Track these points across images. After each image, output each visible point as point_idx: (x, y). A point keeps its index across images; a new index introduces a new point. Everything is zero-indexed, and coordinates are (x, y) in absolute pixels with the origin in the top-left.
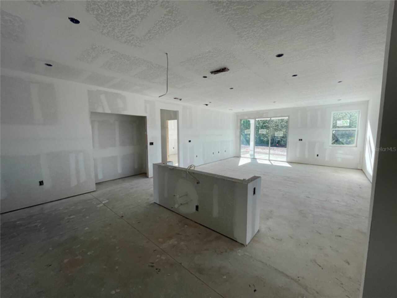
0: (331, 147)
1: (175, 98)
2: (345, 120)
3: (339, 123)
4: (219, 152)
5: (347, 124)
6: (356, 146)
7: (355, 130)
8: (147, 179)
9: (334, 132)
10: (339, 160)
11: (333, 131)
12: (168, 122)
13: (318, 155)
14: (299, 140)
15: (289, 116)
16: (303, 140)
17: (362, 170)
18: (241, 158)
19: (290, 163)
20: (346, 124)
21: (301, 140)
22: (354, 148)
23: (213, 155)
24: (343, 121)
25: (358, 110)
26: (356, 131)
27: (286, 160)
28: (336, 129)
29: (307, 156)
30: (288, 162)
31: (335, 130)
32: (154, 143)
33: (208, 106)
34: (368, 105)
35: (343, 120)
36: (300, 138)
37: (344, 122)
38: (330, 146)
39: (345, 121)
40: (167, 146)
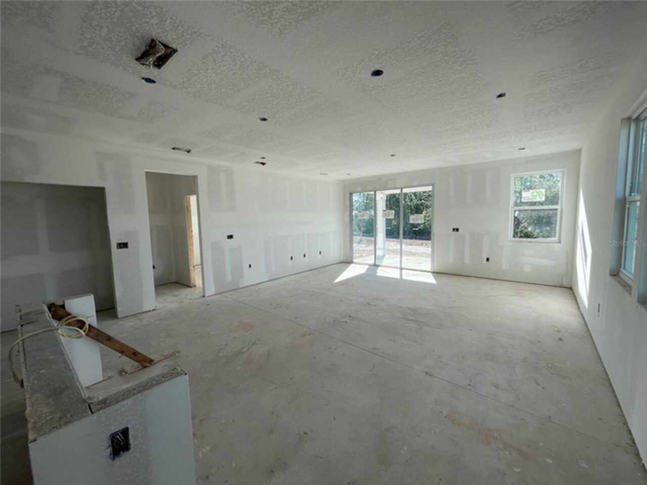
0: (511, 244)
1: (174, 149)
2: (537, 190)
3: (527, 196)
4: (305, 256)
5: (541, 198)
6: (560, 242)
7: (556, 210)
8: (115, 321)
9: (517, 213)
10: (527, 268)
11: (515, 211)
12: (189, 198)
13: (488, 260)
14: (454, 230)
15: (433, 185)
16: (460, 230)
17: (570, 289)
18: (352, 265)
19: (436, 273)
20: (538, 197)
21: (457, 230)
22: (556, 245)
23: (291, 262)
24: (533, 193)
25: (562, 170)
26: (559, 212)
27: (431, 269)
28: (521, 208)
29: (467, 261)
30: (433, 273)
31: (519, 211)
32: (129, 245)
33: (266, 165)
34: (579, 159)
35: (533, 191)
36: (455, 227)
37: (535, 194)
38: (509, 241)
39: (536, 192)
40: (190, 247)
